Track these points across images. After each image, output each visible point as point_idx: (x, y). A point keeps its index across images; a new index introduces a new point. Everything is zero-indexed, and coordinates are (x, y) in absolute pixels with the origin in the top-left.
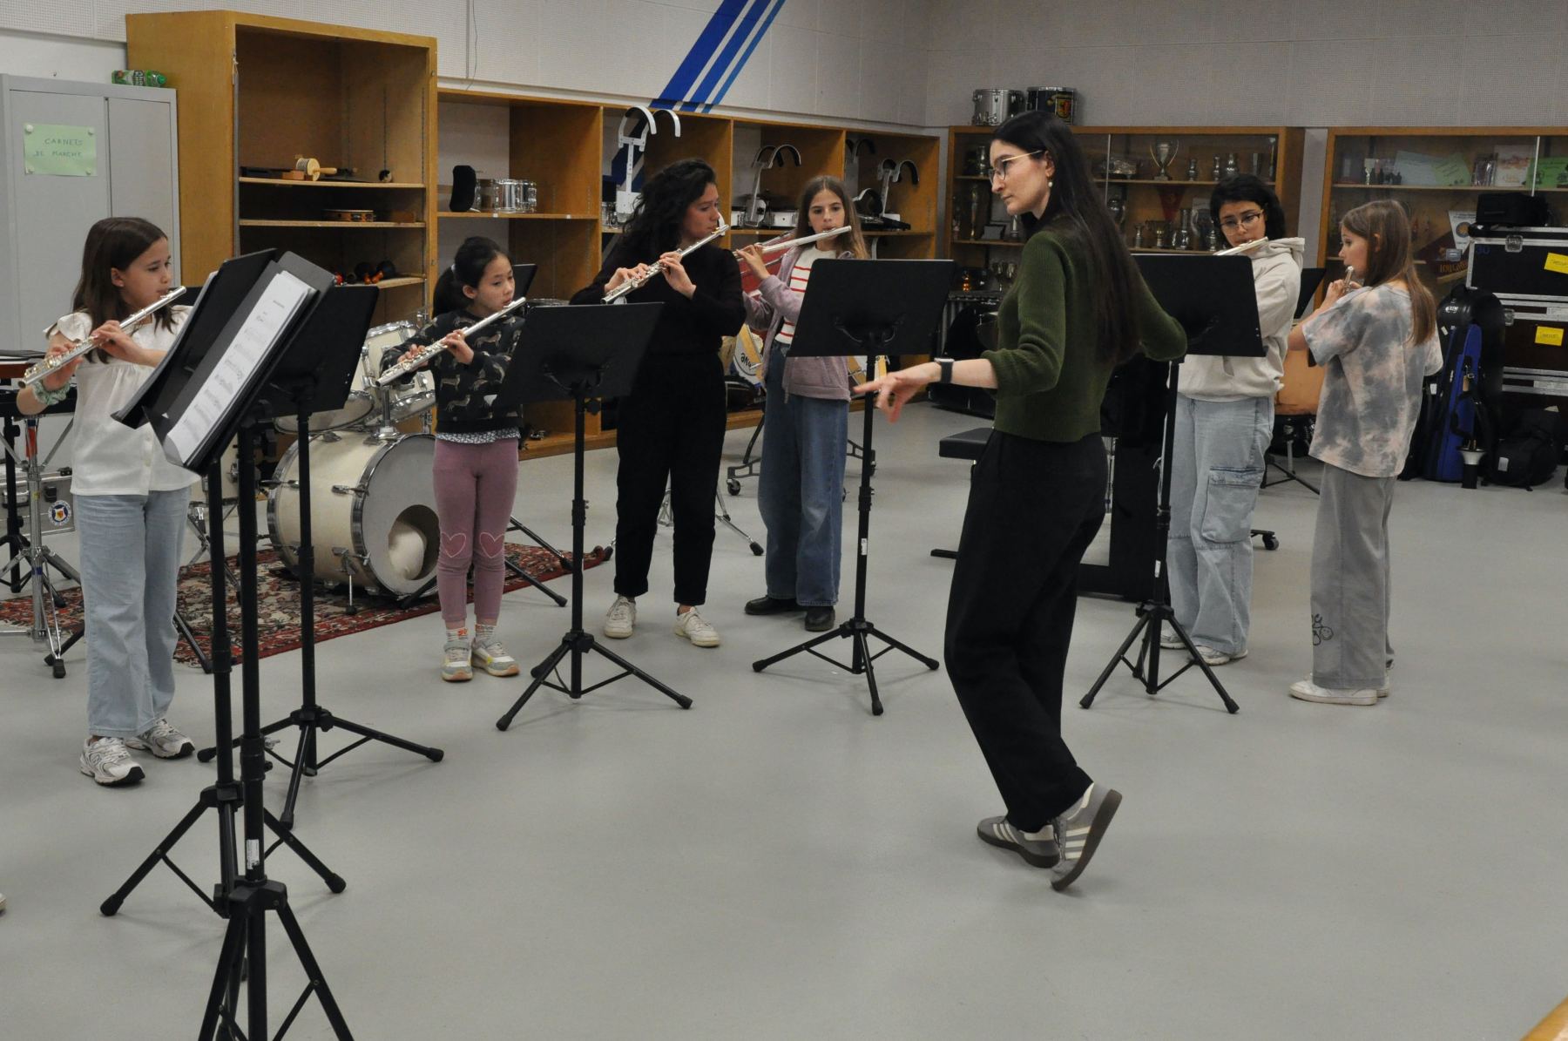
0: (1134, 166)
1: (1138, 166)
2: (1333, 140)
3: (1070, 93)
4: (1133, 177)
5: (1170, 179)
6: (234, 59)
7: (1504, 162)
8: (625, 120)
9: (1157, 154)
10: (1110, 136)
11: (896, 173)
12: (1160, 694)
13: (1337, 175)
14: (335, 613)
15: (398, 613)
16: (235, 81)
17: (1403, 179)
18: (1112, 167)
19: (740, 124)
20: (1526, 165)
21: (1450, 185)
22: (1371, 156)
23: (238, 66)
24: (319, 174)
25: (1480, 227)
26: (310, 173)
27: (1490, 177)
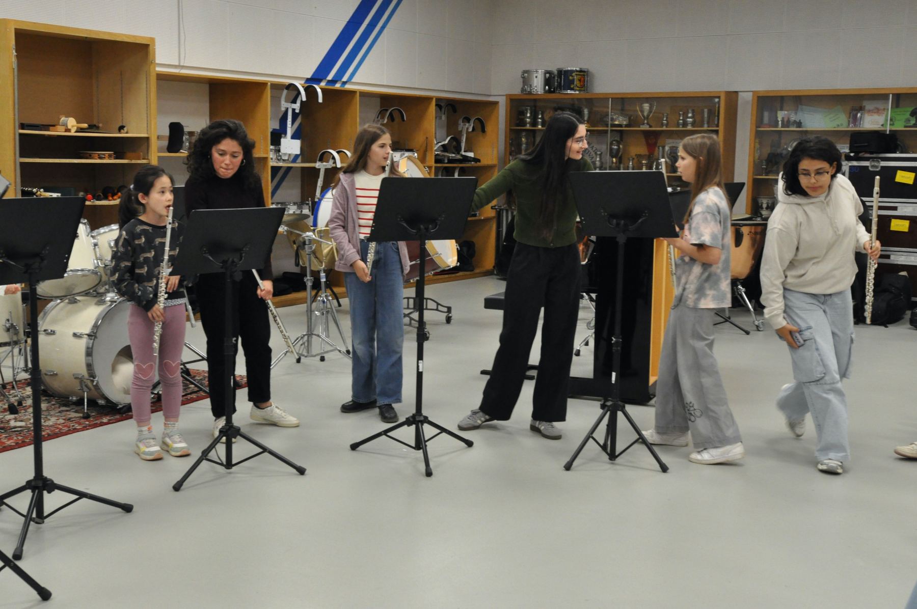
0: (627, 119)
1: (630, 119)
2: (756, 99)
3: (584, 72)
4: (626, 126)
5: (651, 126)
6: (14, 51)
7: (869, 111)
8: (285, 92)
9: (642, 111)
10: (610, 99)
11: (470, 125)
12: (618, 460)
13: (759, 122)
14: (75, 417)
15: (118, 417)
16: (15, 66)
17: (803, 124)
18: (612, 119)
19: (364, 94)
20: (884, 114)
21: (835, 127)
22: (782, 109)
23: (17, 56)
24: (75, 128)
25: (852, 154)
26: (69, 127)
27: (860, 121)
